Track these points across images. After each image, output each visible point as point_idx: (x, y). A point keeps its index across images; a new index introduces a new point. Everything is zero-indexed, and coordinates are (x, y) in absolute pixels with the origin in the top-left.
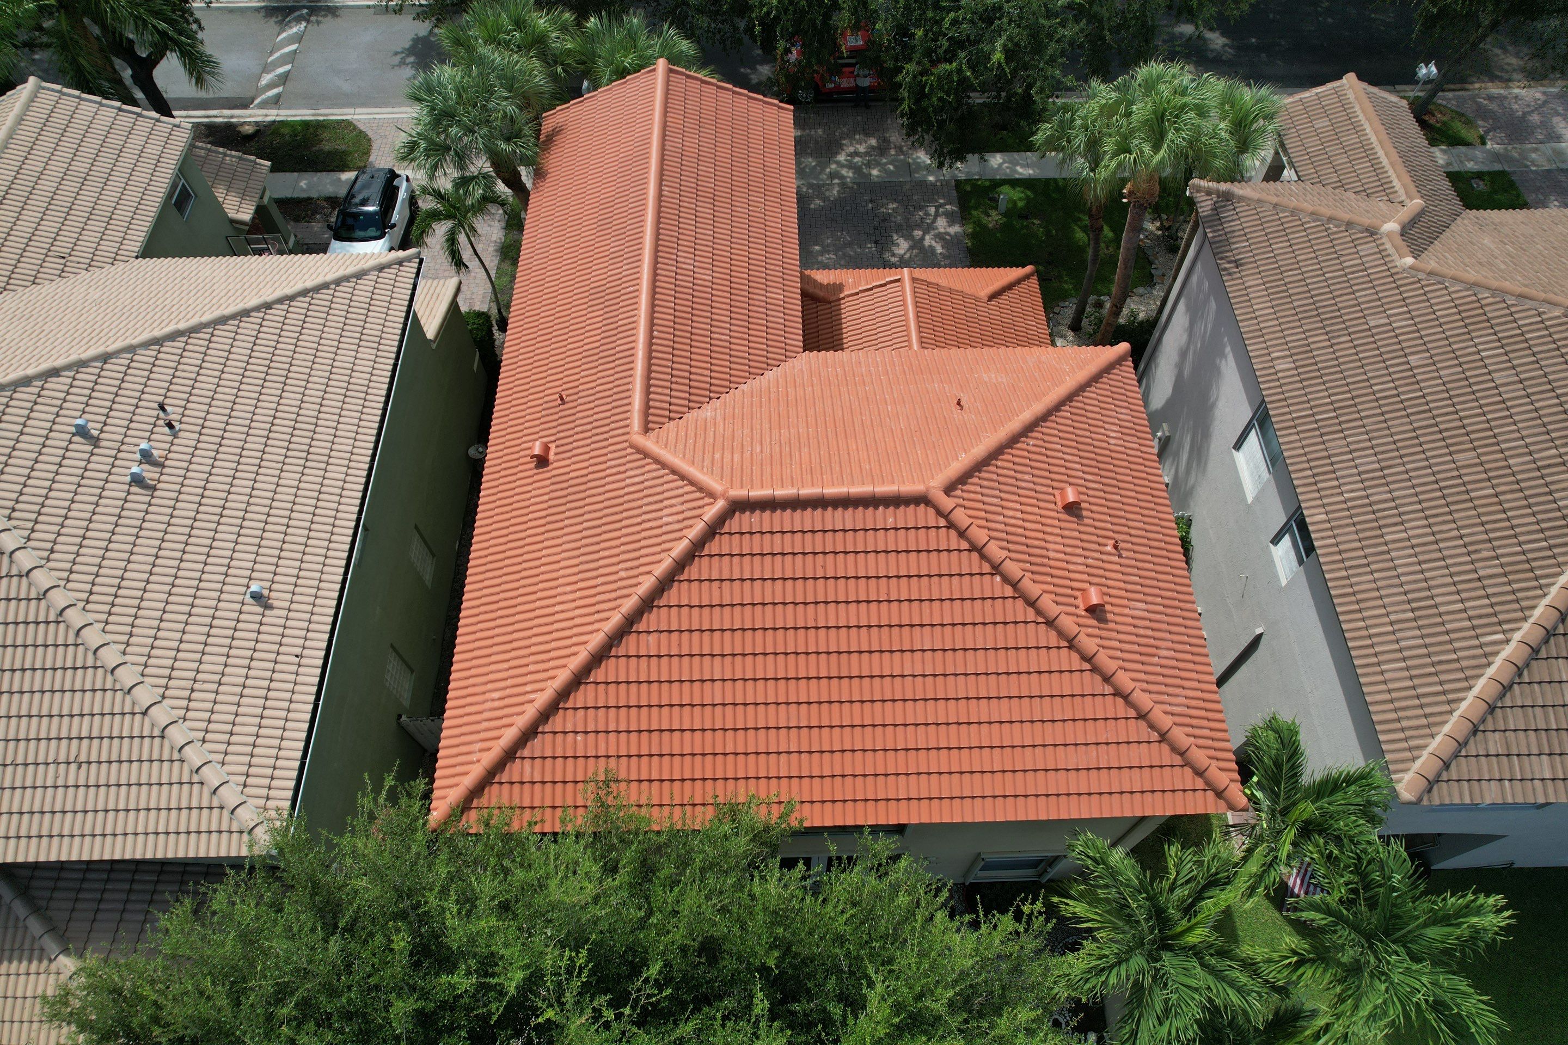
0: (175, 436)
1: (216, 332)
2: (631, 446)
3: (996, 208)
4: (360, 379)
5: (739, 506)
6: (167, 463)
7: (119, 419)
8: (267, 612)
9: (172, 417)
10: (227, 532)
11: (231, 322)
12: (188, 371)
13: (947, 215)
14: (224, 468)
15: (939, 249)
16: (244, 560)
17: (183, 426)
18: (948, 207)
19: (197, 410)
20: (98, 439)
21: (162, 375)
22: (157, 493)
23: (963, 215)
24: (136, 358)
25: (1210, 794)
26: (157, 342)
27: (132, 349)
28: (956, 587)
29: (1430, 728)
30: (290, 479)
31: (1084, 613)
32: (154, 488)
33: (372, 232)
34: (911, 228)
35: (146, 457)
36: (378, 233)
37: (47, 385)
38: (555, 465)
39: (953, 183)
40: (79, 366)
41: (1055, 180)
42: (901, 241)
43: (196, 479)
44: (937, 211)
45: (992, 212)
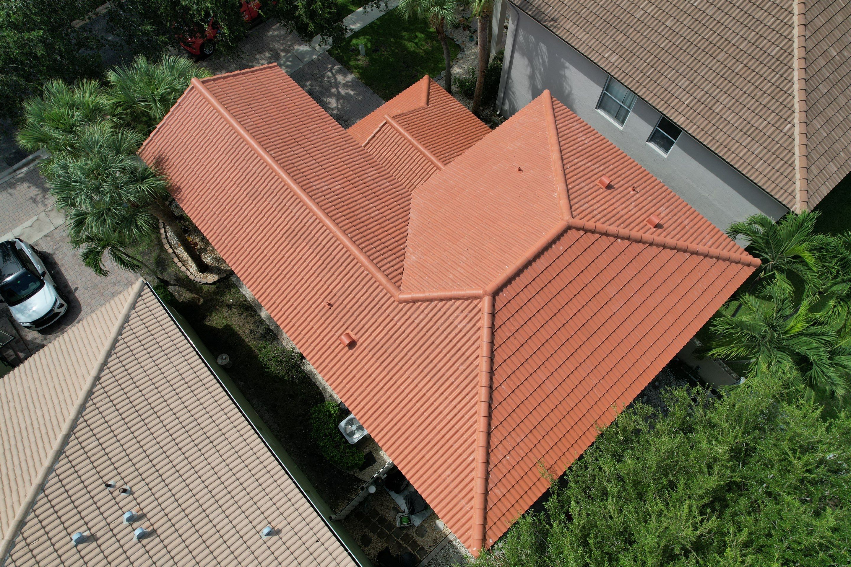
0: (132, 493)
1: (86, 418)
2: (400, 302)
3: (359, 54)
4: (189, 376)
5: (496, 293)
6: (145, 511)
7: (90, 512)
8: (281, 535)
9: (118, 485)
10: (217, 516)
11: (88, 405)
12: (96, 453)
13: (339, 71)
14: (177, 485)
15: (352, 93)
16: (241, 522)
17: (130, 484)
18: (335, 67)
19: (126, 469)
20: (92, 535)
21: (85, 468)
22: (159, 532)
23: (347, 68)
24: (58, 472)
25: (745, 267)
26: (60, 452)
27: (50, 470)
28: (606, 258)
29: (791, 180)
30: (215, 460)
31: (655, 229)
32: (154, 531)
33: (33, 286)
34: (328, 90)
35: (132, 520)
36: (38, 284)
37: (25, 535)
38: (361, 340)
39: (327, 53)
40: (32, 507)
41: (373, 22)
42: (329, 100)
43: (170, 506)
44: (332, 73)
45: (359, 57)
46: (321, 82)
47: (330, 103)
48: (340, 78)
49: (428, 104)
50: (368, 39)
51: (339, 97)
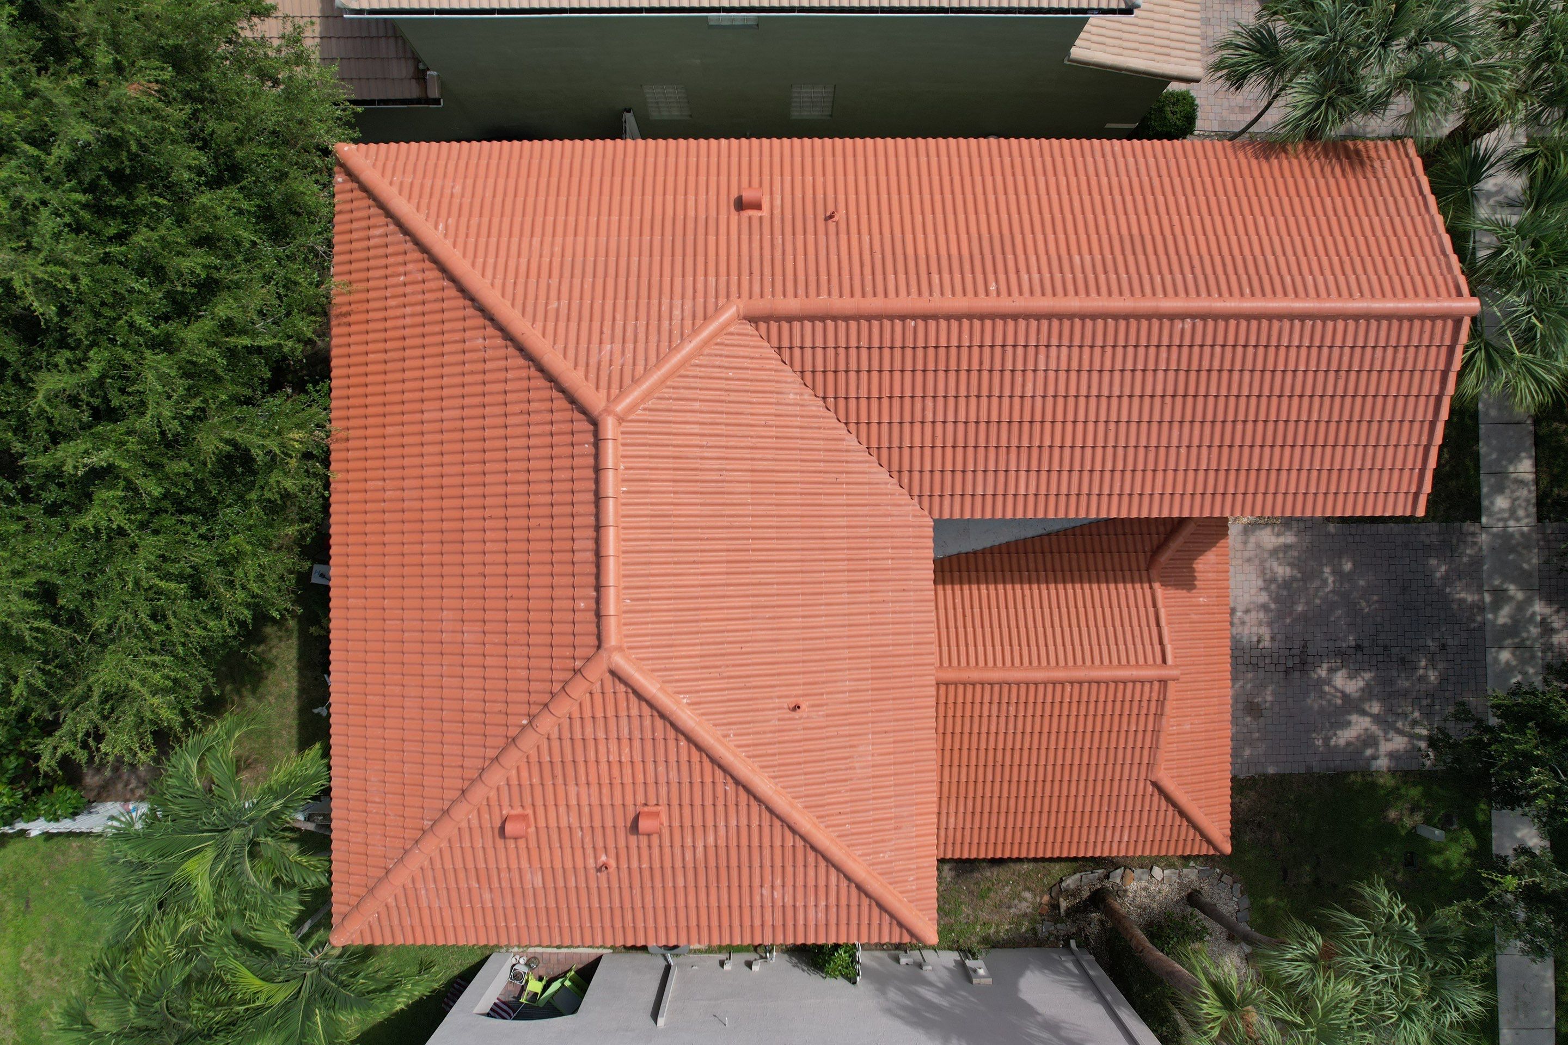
3: (1428, 823)
13: (1414, 754)
15: (1343, 736)
34: (1386, 699)
38: (734, 221)
44: (1420, 738)
45: (1418, 817)
46: (1416, 702)
47: (1351, 677)
48: (1398, 743)
49: (1155, 784)
50: (1453, 873)
51: (1351, 705)
